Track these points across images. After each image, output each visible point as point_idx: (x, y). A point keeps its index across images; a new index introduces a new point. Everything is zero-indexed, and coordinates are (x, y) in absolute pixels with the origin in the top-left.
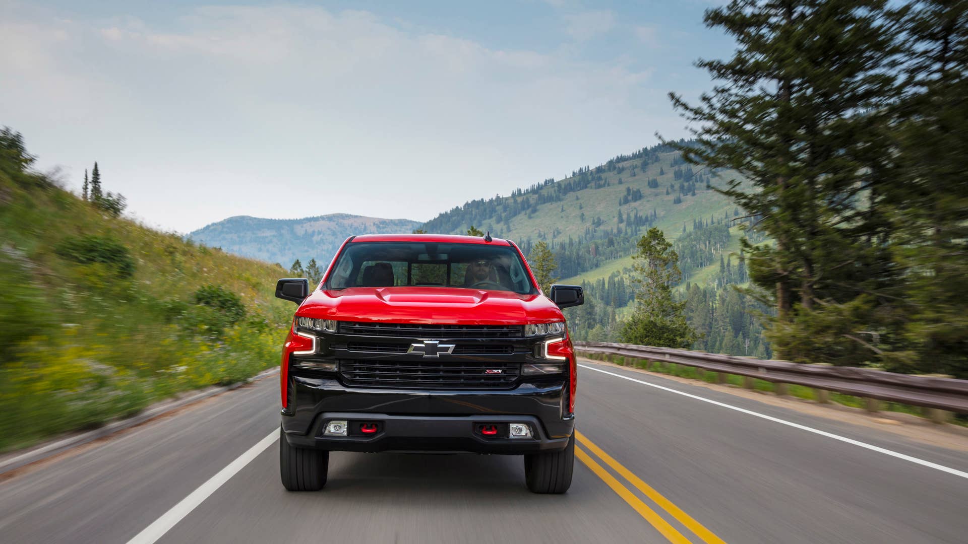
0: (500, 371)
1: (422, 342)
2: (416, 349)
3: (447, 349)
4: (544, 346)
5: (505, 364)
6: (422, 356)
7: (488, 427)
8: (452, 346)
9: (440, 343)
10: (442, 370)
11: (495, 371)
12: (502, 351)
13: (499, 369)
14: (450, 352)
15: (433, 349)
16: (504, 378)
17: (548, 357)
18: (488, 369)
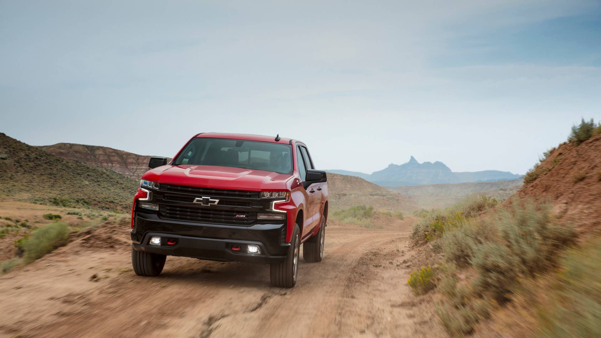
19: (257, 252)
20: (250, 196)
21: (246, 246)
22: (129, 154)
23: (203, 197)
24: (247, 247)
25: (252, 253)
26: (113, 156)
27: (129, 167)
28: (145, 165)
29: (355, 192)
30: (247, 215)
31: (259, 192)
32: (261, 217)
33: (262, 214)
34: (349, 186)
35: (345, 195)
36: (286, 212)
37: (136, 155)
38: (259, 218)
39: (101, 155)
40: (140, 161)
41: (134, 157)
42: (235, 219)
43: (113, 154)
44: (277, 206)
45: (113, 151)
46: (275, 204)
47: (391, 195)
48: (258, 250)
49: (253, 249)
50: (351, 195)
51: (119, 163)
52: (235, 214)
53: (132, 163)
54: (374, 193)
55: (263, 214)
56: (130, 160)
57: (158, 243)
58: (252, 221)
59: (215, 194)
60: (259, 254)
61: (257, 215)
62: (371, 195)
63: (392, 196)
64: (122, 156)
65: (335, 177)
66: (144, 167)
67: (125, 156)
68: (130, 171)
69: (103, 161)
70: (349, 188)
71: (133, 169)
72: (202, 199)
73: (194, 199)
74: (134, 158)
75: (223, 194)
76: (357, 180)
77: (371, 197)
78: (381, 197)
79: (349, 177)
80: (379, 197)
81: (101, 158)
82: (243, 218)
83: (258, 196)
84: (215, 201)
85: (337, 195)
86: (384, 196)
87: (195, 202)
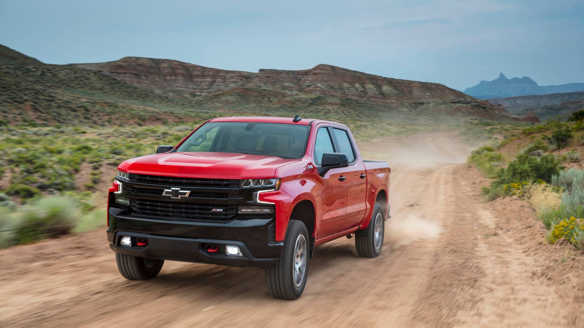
0: (222, 210)
1: (170, 189)
2: (167, 193)
3: (185, 194)
4: (256, 194)
5: (226, 206)
6: (170, 197)
7: (213, 247)
8: (188, 192)
9: (181, 190)
10: (184, 208)
11: (219, 210)
12: (224, 197)
13: (221, 208)
14: (187, 195)
15: (176, 193)
16: (225, 215)
17: (259, 201)
18: (213, 208)
19: (239, 253)
20: (227, 185)
21: (224, 247)
22: (195, 67)
23: (172, 188)
24: (225, 249)
25: (232, 255)
26: (178, 69)
27: (194, 80)
28: (210, 77)
29: (434, 100)
30: (225, 208)
31: (239, 180)
32: (244, 210)
33: (243, 207)
34: (428, 94)
35: (422, 104)
36: (274, 203)
37: (203, 68)
38: (240, 212)
39: (165, 67)
40: (206, 73)
41: (200, 69)
42: (212, 214)
43: (179, 67)
44: (262, 197)
45: (178, 63)
46: (260, 194)
47: (477, 102)
48: (239, 252)
49: (233, 251)
50: (429, 103)
51: (183, 75)
52: (210, 207)
53: (197, 76)
54: (456, 101)
55: (245, 207)
56: (196, 73)
57: (128, 244)
58: (232, 216)
59: (187, 184)
60: (240, 256)
61: (237, 209)
62: (452, 103)
63: (477, 104)
64: (188, 69)
65: (413, 84)
66: (208, 80)
67: (191, 69)
68: (194, 84)
69: (167, 75)
70: (428, 96)
71: (197, 82)
72: (171, 191)
73: (163, 191)
74: (199, 71)
75: (196, 185)
76: (438, 86)
77: (452, 105)
78: (465, 105)
79: (429, 84)
80: (461, 105)
81: (166, 71)
82: (219, 212)
83: (237, 185)
84: (186, 193)
85: (413, 105)
86: (468, 103)
87: (164, 194)
